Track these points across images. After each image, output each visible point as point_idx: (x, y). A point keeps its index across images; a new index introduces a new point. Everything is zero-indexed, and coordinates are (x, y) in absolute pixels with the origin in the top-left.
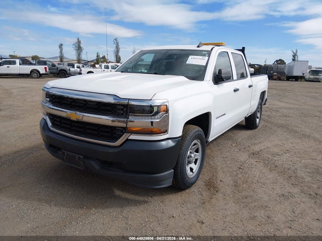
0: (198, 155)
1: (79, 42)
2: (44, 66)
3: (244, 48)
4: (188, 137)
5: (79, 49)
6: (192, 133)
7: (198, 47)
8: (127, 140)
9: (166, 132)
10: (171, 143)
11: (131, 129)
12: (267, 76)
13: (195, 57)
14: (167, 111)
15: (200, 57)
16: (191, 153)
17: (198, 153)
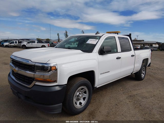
0: (86, 95)
1: (67, 32)
2: (47, 44)
3: (130, 34)
4: (75, 85)
5: (67, 36)
6: (78, 82)
7: (96, 34)
8: (35, 85)
9: (56, 81)
10: (58, 88)
11: (37, 79)
12: (150, 50)
13: (92, 39)
14: (56, 70)
15: (95, 40)
16: (79, 93)
17: (86, 94)
